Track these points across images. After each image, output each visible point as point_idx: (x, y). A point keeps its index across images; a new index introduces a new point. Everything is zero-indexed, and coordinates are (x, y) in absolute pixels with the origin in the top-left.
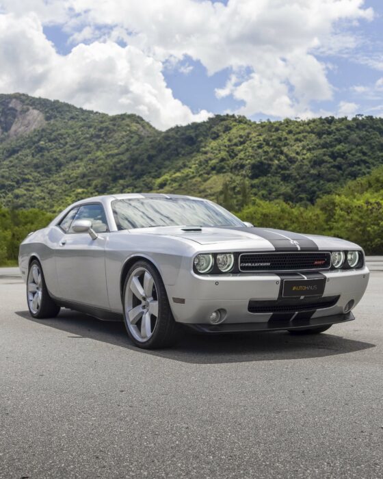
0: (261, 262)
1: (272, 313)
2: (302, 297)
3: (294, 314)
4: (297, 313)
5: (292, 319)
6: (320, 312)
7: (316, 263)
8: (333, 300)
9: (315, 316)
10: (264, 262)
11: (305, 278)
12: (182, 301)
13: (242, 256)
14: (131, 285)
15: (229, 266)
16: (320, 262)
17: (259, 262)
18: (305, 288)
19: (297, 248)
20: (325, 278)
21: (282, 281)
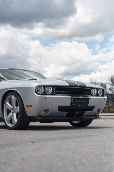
0: (63, 91)
1: (67, 112)
2: (80, 105)
3: (77, 113)
4: (78, 112)
5: (76, 115)
6: (87, 113)
7: (85, 93)
8: (92, 108)
9: (85, 114)
10: (64, 91)
11: (81, 97)
12: (31, 106)
13: (55, 88)
14: (6, 105)
15: (50, 92)
16: (87, 93)
17: (62, 91)
18: (81, 101)
19: (78, 85)
20: (89, 98)
21: (72, 98)
